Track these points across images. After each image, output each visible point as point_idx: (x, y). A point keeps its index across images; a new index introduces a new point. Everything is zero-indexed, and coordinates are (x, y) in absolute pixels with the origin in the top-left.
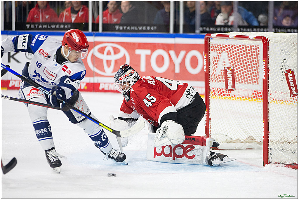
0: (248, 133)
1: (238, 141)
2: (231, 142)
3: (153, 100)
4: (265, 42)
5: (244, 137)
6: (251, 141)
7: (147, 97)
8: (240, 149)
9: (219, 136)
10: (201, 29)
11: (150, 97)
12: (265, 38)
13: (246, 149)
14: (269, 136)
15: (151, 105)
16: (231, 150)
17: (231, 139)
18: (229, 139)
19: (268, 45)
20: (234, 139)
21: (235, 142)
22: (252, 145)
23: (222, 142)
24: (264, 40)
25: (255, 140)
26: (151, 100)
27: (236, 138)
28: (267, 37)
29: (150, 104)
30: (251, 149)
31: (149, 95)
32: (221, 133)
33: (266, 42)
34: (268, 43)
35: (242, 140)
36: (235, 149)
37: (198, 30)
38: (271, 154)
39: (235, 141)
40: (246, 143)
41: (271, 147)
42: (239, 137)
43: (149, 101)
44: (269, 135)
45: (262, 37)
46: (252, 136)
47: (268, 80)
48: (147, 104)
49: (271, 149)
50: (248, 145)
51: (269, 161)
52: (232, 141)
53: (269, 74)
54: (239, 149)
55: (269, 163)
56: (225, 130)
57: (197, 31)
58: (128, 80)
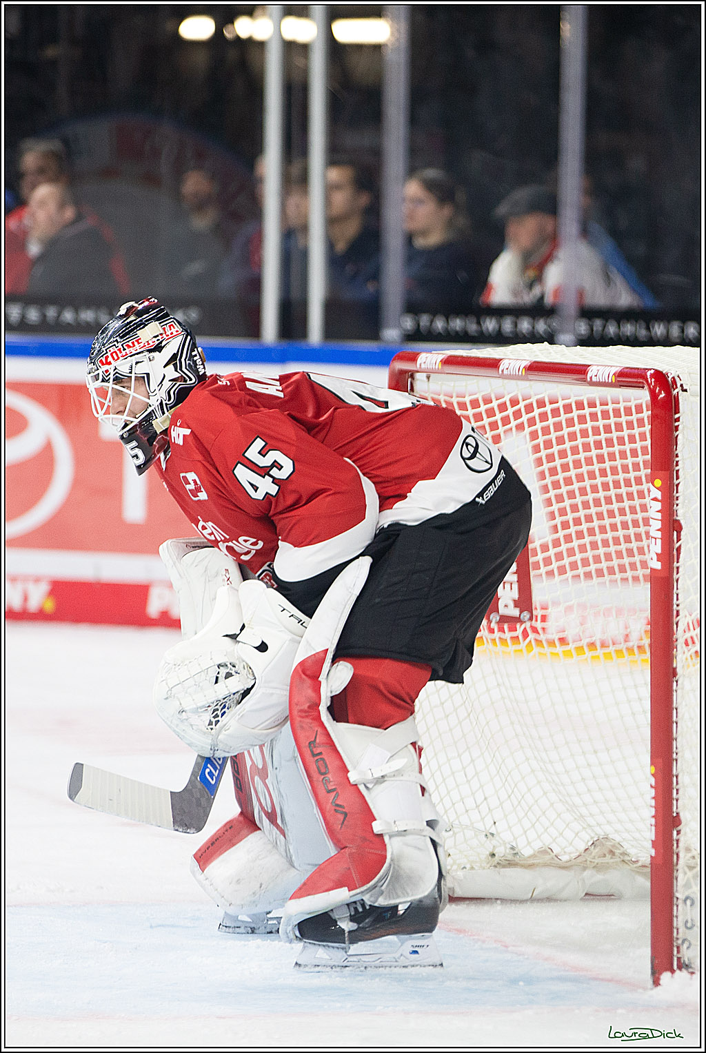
0: (591, 821)
1: (547, 860)
2: (510, 864)
3: (280, 468)
4: (663, 395)
5: (570, 844)
6: (608, 859)
7: (252, 453)
8: (556, 900)
9: (455, 834)
10: (408, 323)
11: (263, 453)
12: (660, 376)
13: (582, 899)
14: (677, 841)
15: (273, 490)
16: (514, 901)
17: (513, 848)
18: (501, 851)
19: (677, 411)
20: (527, 852)
21: (531, 866)
22: (614, 879)
23: (468, 866)
24: (655, 387)
25: (627, 858)
26: (272, 466)
27: (537, 845)
28: (671, 371)
29: (267, 487)
30: (609, 897)
31: (259, 444)
32: (465, 820)
33: (669, 393)
34: (677, 399)
35: (565, 858)
36: (532, 900)
37: (395, 327)
38: (689, 925)
39: (531, 862)
40: (585, 869)
41: (686, 894)
42: (547, 840)
43: (263, 472)
44: (678, 832)
45: (648, 374)
46: (610, 836)
47: (675, 576)
48: (256, 489)
49: (688, 902)
50: (593, 879)
51: (679, 959)
52: (517, 859)
53: (679, 549)
54: (549, 899)
55: (680, 968)
56: (484, 808)
57: (391, 334)
58: (140, 370)
